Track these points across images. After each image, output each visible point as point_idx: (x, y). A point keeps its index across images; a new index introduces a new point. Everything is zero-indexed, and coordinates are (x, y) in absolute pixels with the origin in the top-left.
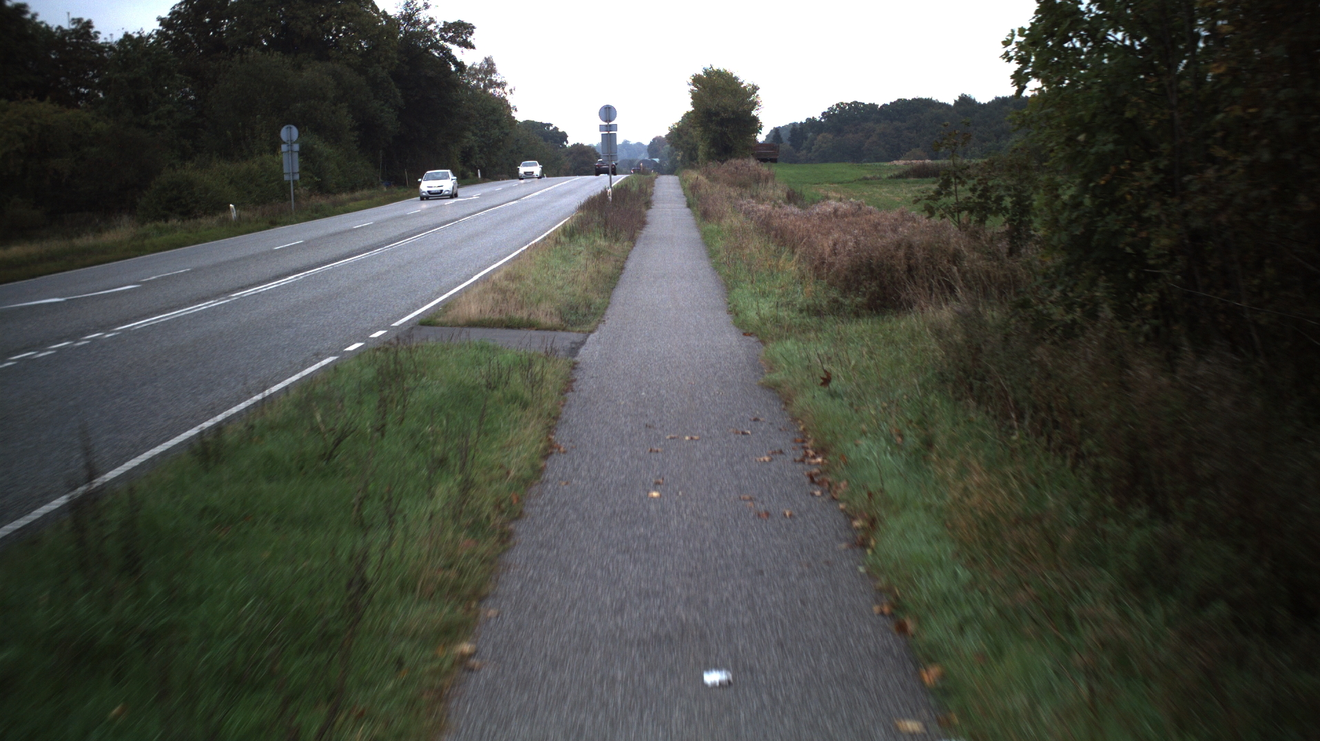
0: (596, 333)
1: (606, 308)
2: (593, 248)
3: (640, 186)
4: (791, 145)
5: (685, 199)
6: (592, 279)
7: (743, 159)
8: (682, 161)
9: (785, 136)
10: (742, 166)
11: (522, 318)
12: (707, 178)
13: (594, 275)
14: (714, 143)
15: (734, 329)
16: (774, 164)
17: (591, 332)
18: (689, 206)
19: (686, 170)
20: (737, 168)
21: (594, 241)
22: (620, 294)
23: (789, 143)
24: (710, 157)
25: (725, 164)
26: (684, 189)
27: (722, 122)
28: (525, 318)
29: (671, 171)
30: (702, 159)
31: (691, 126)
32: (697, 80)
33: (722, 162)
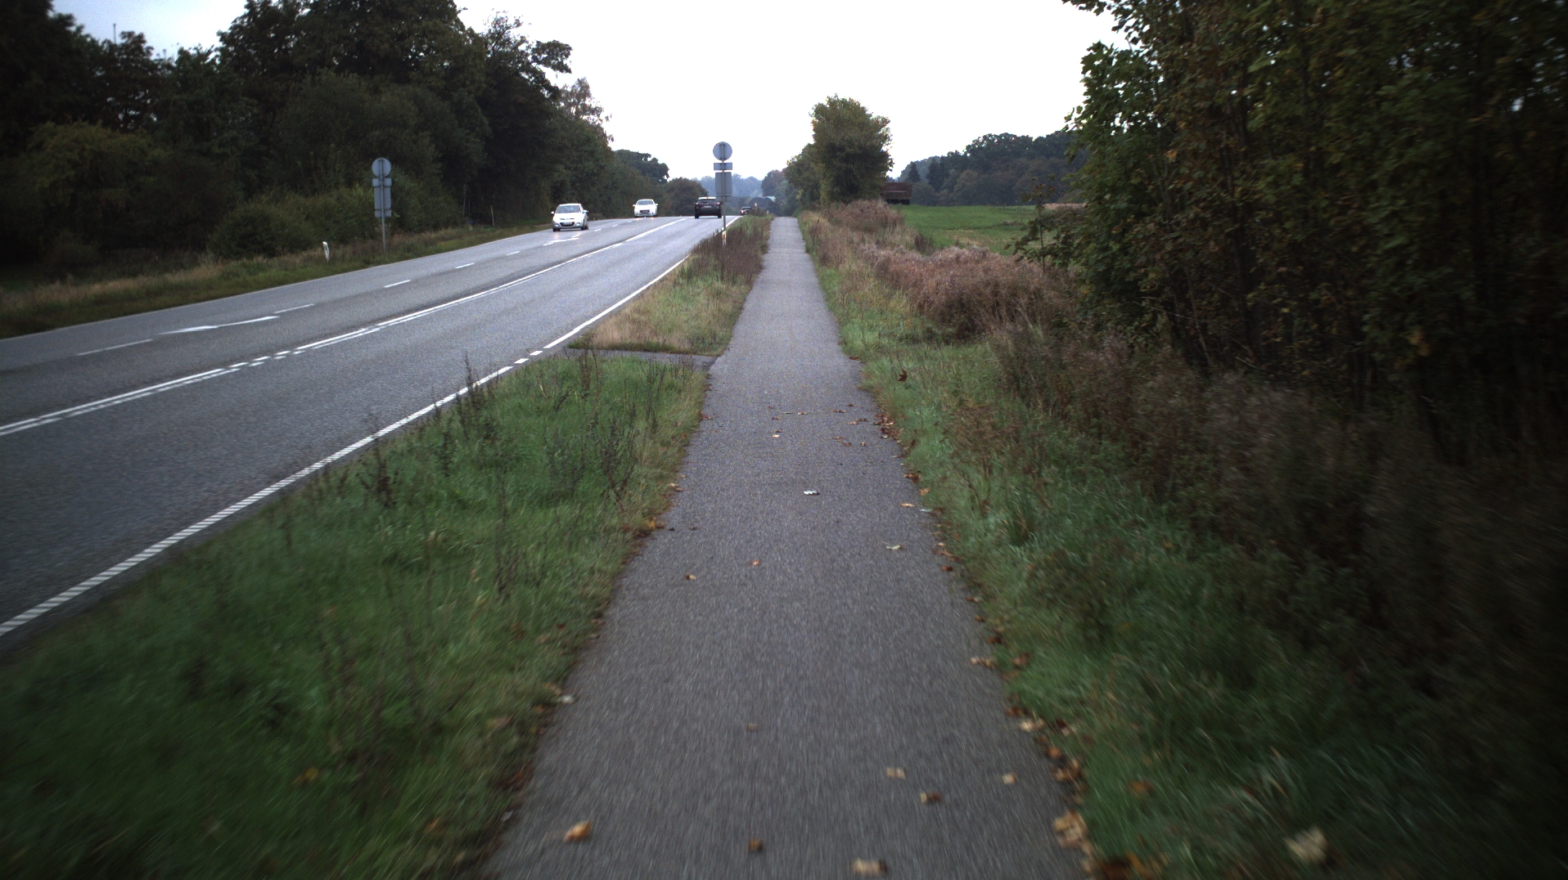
0: (723, 357)
1: (729, 340)
2: (711, 290)
3: (755, 229)
4: (929, 183)
5: (804, 244)
6: (714, 316)
7: (869, 199)
8: (801, 200)
9: (923, 173)
10: (868, 208)
11: (658, 343)
12: (829, 221)
13: (716, 313)
14: (837, 181)
15: (842, 355)
16: (905, 206)
17: (718, 356)
18: (808, 251)
19: (805, 211)
20: (862, 211)
21: (712, 283)
22: (741, 328)
23: (927, 181)
24: (833, 197)
25: (849, 205)
26: (803, 232)
27: (848, 159)
28: (661, 343)
29: (789, 213)
30: (824, 199)
31: (813, 161)
32: (820, 110)
33: (846, 203)
